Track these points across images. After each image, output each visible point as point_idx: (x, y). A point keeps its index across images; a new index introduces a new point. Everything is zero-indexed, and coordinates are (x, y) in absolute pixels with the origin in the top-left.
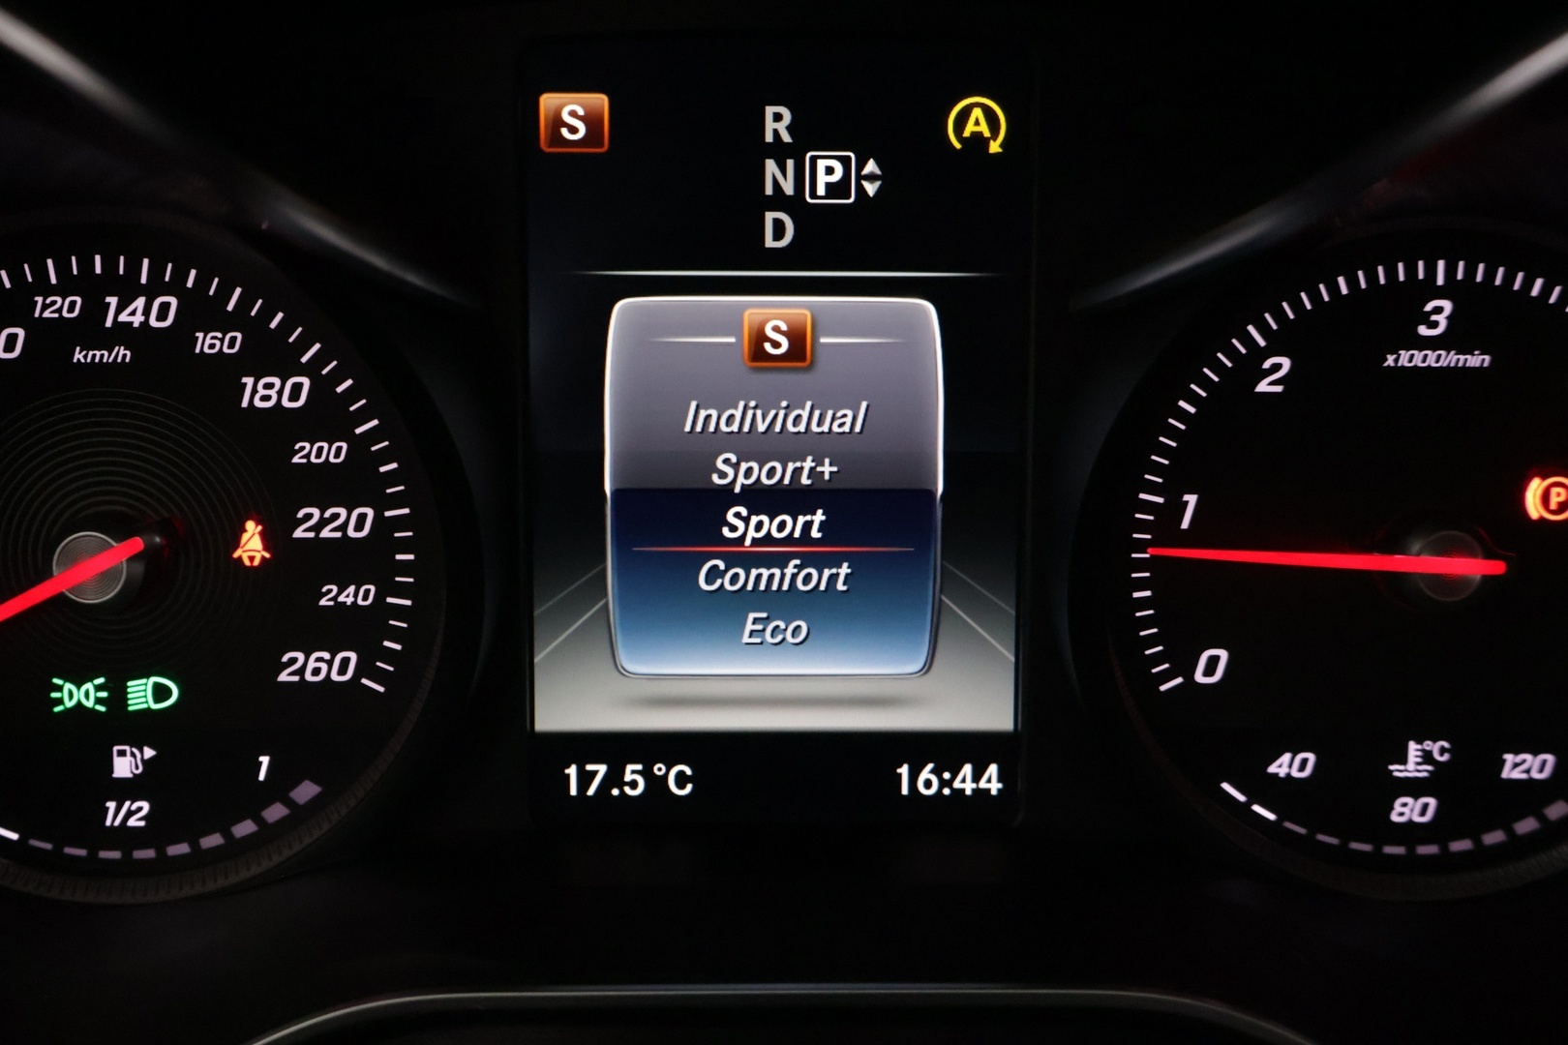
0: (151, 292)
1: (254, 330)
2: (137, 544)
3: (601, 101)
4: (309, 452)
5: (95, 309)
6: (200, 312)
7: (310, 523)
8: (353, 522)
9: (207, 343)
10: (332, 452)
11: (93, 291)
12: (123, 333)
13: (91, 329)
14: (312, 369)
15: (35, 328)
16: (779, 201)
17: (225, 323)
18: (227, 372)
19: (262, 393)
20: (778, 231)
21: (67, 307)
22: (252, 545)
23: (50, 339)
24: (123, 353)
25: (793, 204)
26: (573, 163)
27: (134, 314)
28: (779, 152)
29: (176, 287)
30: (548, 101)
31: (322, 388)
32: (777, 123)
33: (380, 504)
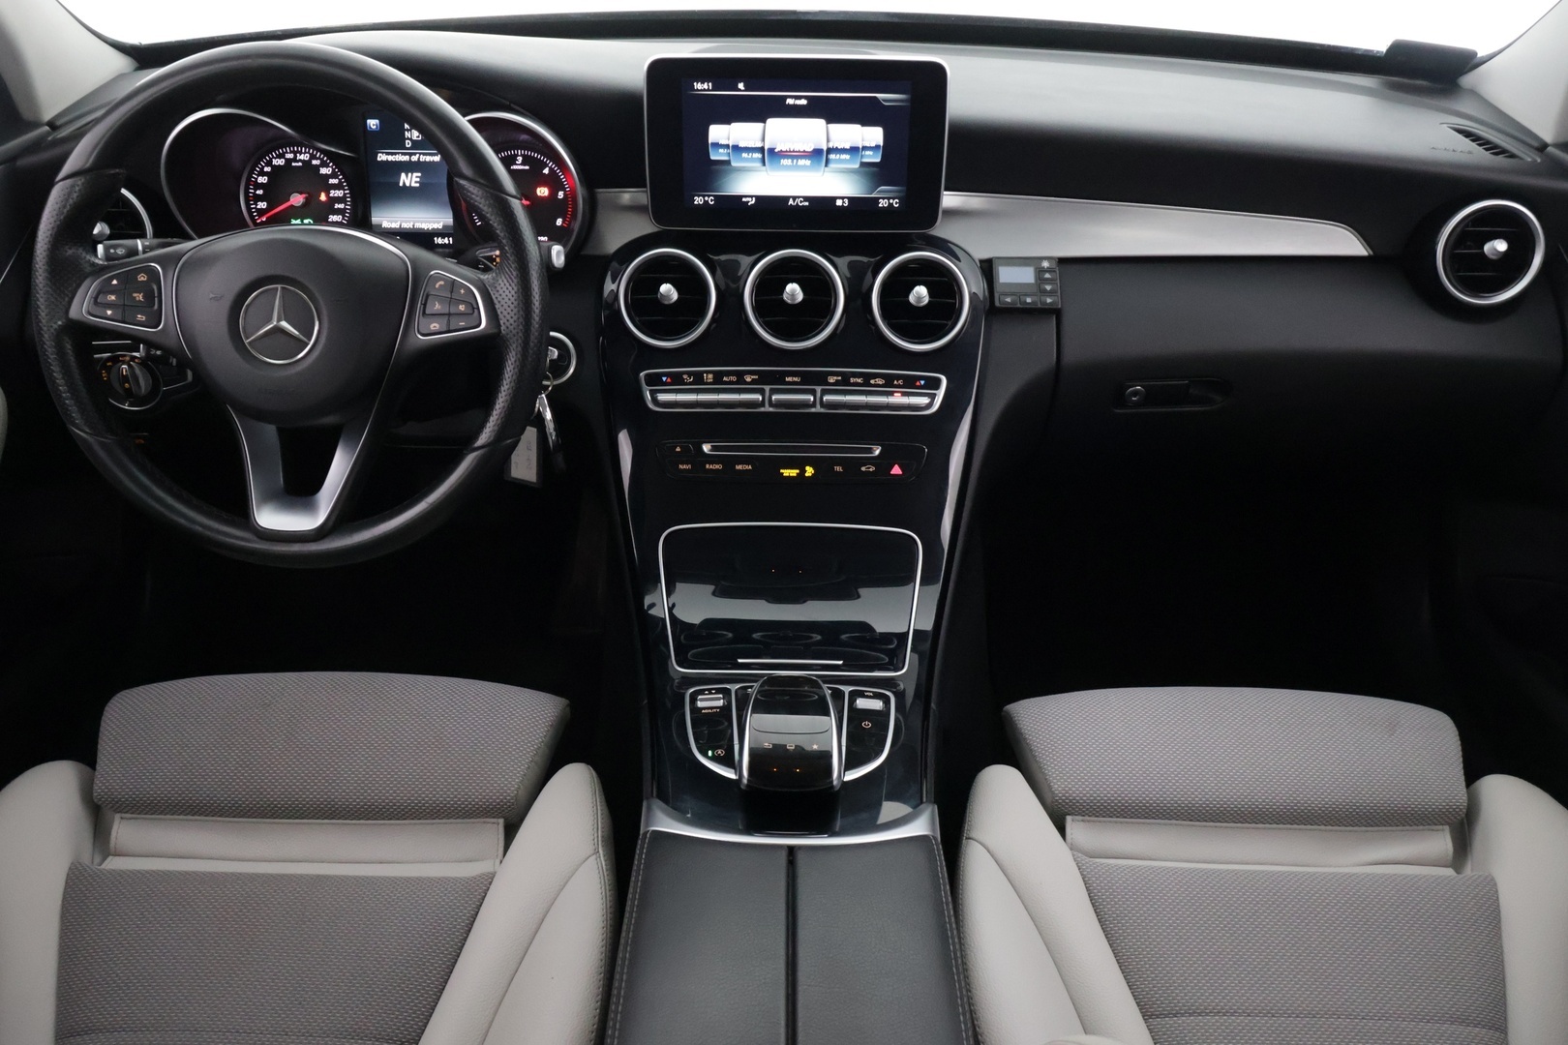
0: (305, 153)
1: (322, 160)
2: (304, 195)
3: (377, 121)
4: (332, 181)
5: (296, 156)
6: (313, 157)
7: (334, 193)
8: (339, 193)
9: (314, 162)
10: (336, 181)
11: (295, 153)
12: (300, 160)
13: (295, 160)
14: (332, 167)
15: (287, 160)
16: (408, 139)
17: (317, 159)
18: (317, 167)
19: (324, 171)
20: (408, 144)
21: (291, 156)
22: (323, 197)
23: (289, 161)
24: (300, 164)
25: (411, 139)
26: (373, 132)
27: (302, 157)
28: (408, 130)
29: (309, 152)
30: (368, 121)
31: (333, 170)
32: (406, 126)
33: (344, 190)
